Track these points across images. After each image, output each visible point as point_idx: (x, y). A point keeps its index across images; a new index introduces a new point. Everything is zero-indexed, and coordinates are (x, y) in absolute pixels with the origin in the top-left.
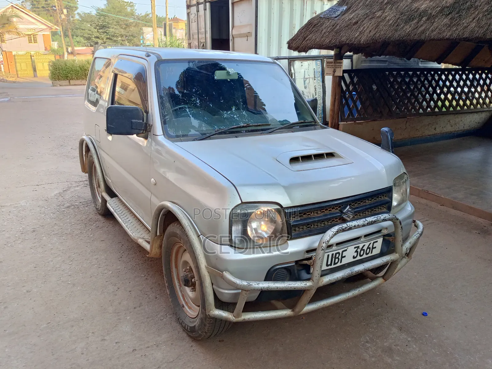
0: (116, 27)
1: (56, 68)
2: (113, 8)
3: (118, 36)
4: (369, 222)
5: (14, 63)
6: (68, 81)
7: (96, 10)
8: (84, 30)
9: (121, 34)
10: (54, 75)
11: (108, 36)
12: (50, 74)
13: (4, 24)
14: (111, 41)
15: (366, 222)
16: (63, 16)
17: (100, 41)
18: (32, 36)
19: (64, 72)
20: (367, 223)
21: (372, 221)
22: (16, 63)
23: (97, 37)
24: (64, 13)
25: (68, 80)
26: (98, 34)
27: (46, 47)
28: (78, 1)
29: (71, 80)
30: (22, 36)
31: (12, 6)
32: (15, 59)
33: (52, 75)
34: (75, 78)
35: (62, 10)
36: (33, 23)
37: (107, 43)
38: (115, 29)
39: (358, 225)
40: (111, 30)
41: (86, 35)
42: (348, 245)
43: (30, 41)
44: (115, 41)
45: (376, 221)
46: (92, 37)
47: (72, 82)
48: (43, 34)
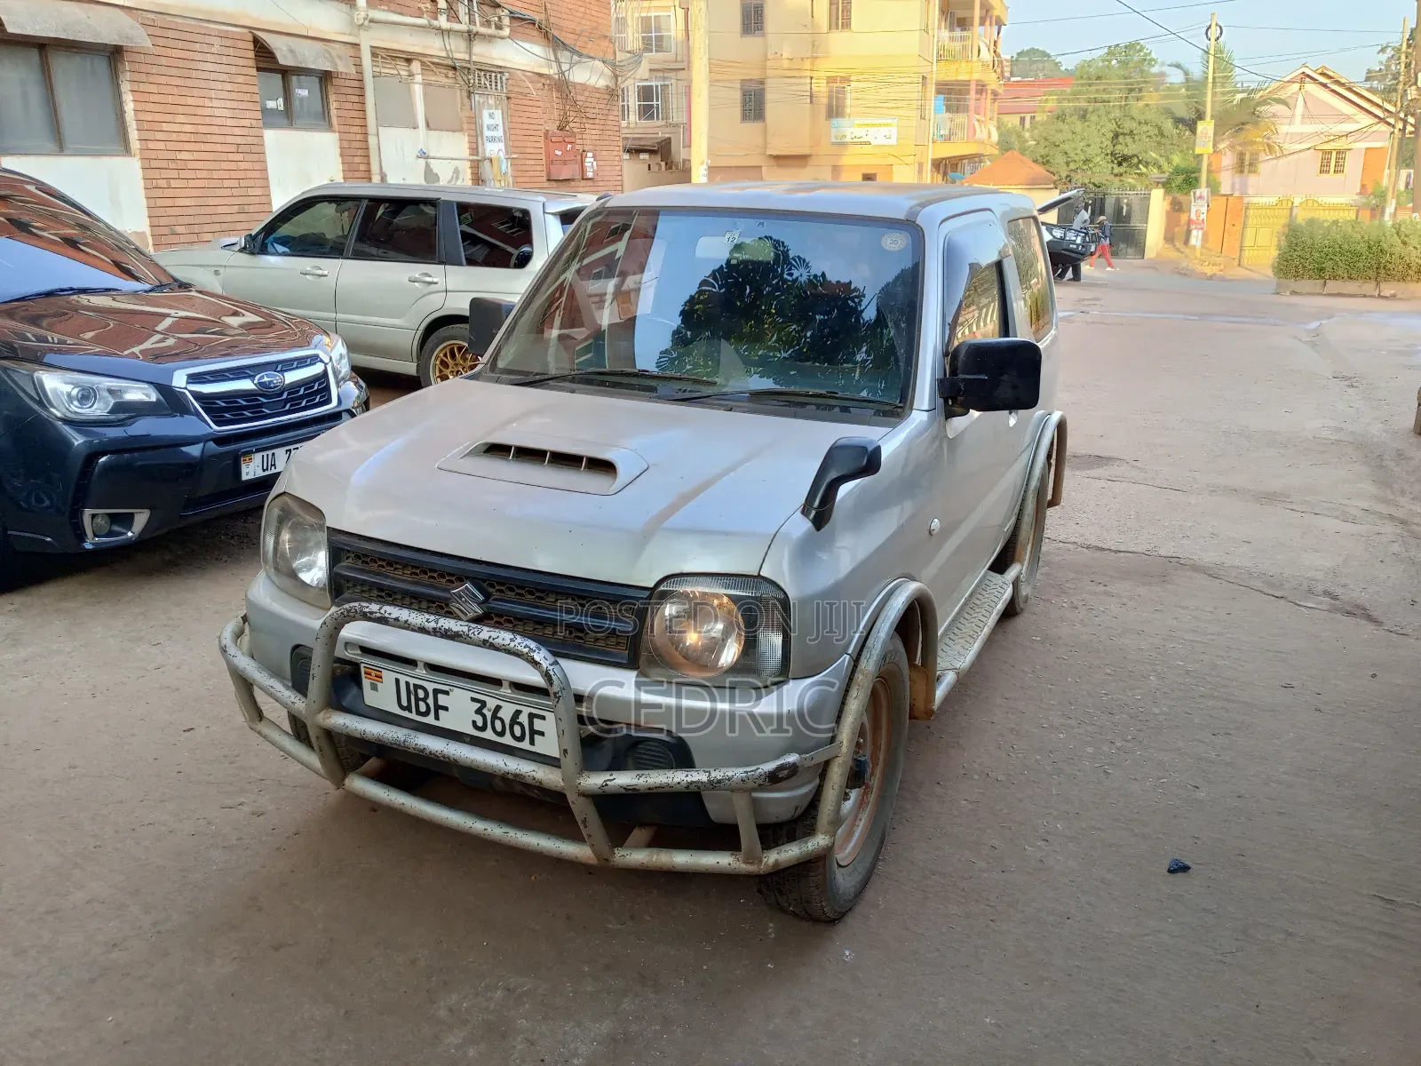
1: (1296, 245)
4: (440, 629)
5: (1239, 227)
6: (1322, 281)
10: (1285, 263)
12: (1277, 260)
13: (1243, 124)
15: (433, 625)
16: (1412, 94)
18: (1334, 154)
19: (1317, 255)
20: (434, 629)
21: (450, 630)
22: (1245, 226)
25: (1323, 278)
27: (1363, 186)
29: (1330, 279)
31: (1302, 74)
32: (1246, 216)
33: (1279, 263)
34: (1346, 275)
36: (1348, 118)
39: (406, 622)
42: (456, 683)
43: (1324, 169)
45: (461, 636)
47: (1333, 286)
48: (1367, 149)
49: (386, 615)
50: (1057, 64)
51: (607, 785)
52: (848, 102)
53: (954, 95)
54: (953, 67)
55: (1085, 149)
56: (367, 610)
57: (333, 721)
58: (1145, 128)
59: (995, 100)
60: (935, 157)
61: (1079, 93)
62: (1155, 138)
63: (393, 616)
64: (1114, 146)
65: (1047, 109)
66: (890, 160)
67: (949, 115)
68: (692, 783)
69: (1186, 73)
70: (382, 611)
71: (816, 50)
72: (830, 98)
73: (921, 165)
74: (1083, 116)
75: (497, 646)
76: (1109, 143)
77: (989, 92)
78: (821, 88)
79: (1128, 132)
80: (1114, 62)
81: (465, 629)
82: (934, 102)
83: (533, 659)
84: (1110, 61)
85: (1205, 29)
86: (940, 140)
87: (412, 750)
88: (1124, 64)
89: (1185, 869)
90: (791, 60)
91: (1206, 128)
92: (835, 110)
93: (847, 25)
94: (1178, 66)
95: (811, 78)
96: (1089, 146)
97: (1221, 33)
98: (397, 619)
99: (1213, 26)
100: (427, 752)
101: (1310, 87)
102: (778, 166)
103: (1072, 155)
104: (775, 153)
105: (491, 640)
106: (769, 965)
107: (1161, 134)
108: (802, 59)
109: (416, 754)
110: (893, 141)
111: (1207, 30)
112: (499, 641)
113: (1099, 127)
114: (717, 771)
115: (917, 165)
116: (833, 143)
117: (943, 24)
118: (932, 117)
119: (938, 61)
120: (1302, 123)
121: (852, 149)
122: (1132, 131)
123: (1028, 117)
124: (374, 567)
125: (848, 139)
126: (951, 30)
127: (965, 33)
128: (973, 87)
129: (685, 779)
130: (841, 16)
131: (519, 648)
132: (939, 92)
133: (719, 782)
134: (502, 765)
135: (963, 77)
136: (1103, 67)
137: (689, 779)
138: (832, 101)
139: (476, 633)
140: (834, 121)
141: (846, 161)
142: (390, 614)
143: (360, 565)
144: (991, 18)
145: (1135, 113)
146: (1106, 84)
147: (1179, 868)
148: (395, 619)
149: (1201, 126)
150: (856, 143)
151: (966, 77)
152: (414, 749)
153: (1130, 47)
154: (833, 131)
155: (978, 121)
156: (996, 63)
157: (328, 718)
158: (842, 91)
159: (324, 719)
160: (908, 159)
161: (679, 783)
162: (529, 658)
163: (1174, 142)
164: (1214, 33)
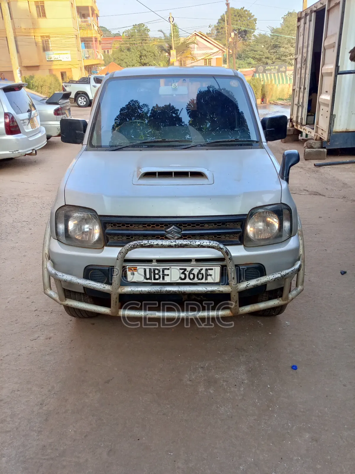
0: (286, 46)
2: (287, 26)
3: (287, 55)
4: (178, 244)
7: (270, 30)
8: (257, 51)
9: (290, 53)
11: (278, 56)
13: (184, 50)
14: (280, 61)
15: (174, 243)
16: (230, 40)
17: (270, 62)
18: (207, 60)
21: (182, 244)
23: (268, 58)
24: (232, 36)
26: (269, 55)
28: (256, 23)
30: (196, 60)
31: (195, 34)
35: (230, 34)
36: (209, 48)
37: (276, 63)
38: (286, 48)
40: (282, 49)
41: (257, 57)
42: (172, 264)
44: (284, 60)
45: (188, 245)
46: (263, 58)
48: (216, 58)
49: (152, 244)
50: (110, 31)
51: (247, 286)
52: (50, 45)
53: (87, 42)
54: (85, 32)
55: (132, 61)
56: (143, 243)
57: (126, 290)
58: (150, 53)
59: (100, 44)
60: (85, 65)
61: (127, 41)
62: (153, 57)
63: (155, 243)
64: (141, 60)
65: (115, 47)
66: (70, 67)
67: (86, 50)
68: (276, 278)
69: (164, 34)
70: (150, 242)
71: (35, 26)
72: (43, 43)
73: (81, 68)
74: (129, 49)
75: (204, 246)
76: (139, 59)
77: (98, 41)
78: (39, 40)
79: (144, 55)
80: (136, 30)
81: (189, 242)
82: (82, 45)
83: (220, 247)
84: (134, 30)
85: (168, 18)
86: (85, 59)
87: (164, 293)
88: (139, 31)
89: (345, 273)
90: (25, 29)
91: (173, 52)
92: (46, 48)
93: (44, 15)
94: (161, 31)
95: (34, 36)
96: (133, 60)
97: (173, 20)
98: (157, 244)
99: (171, 17)
100: (172, 292)
101: (198, 38)
102: (28, 70)
103: (128, 63)
104: (26, 65)
105: (201, 244)
106: (270, 333)
107: (155, 55)
108: (30, 29)
109: (166, 294)
110: (70, 60)
111: (169, 19)
112: (205, 244)
113: (135, 53)
114: (283, 272)
115: (80, 68)
116: (48, 61)
117: (78, 16)
118: (81, 51)
119: (80, 29)
120: (197, 50)
121: (55, 63)
122: (145, 55)
123: (106, 51)
124: (124, 227)
125: (53, 59)
126: (81, 18)
127: (86, 20)
128: (94, 40)
129: (273, 277)
130: (42, 11)
131: (214, 245)
132: (82, 41)
133: (285, 276)
134: (205, 289)
135: (89, 36)
136: (132, 32)
137: (275, 277)
138: (44, 45)
139: (194, 243)
140: (47, 52)
141: (54, 67)
142: (153, 243)
143: (117, 228)
144: (94, 14)
145: (145, 48)
146: (135, 38)
147: (343, 273)
148: (156, 245)
149: (172, 52)
150: (56, 61)
151: (91, 36)
152: (165, 292)
153: (140, 25)
154: (47, 56)
155: (97, 51)
156: (99, 30)
157: (123, 289)
158: (47, 41)
159: (121, 290)
160: (77, 66)
161: (272, 279)
162: (219, 248)
163: (158, 58)
164: (171, 20)
